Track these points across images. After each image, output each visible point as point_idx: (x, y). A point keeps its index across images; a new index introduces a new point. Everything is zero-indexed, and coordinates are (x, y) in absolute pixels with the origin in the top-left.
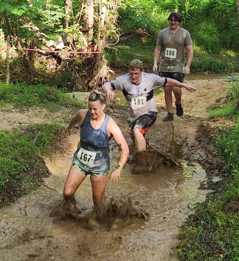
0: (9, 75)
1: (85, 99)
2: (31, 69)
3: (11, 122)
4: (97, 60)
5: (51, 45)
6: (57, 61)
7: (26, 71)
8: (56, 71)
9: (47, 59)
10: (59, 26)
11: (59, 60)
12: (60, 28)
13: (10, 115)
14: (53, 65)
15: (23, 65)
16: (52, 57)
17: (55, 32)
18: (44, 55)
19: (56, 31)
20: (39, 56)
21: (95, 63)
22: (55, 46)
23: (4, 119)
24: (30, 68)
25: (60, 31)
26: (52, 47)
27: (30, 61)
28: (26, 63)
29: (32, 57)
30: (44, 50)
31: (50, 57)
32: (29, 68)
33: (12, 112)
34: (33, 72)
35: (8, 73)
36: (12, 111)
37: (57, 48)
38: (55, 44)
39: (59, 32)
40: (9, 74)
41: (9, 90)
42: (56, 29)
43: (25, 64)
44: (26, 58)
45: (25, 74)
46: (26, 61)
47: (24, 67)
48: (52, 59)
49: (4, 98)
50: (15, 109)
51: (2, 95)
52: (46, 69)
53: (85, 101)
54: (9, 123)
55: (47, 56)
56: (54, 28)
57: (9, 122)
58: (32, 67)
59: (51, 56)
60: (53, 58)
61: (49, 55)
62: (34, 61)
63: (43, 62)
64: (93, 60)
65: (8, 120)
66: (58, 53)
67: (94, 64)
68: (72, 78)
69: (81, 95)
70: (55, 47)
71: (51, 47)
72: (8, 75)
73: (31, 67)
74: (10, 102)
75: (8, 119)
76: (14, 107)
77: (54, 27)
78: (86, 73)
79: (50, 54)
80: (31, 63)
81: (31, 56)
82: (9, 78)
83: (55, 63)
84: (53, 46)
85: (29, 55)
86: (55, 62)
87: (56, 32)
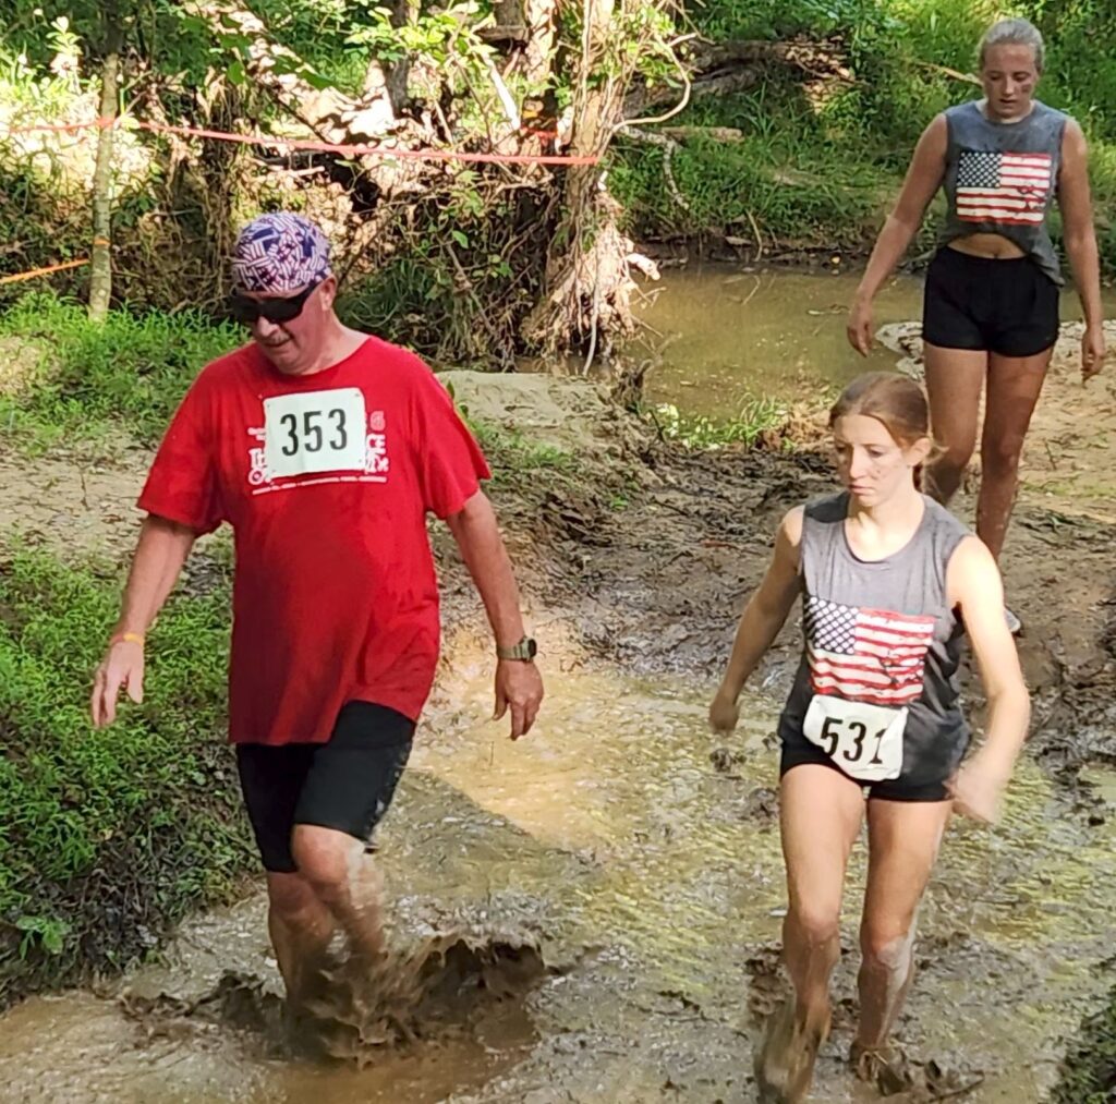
0: (108, 268)
1: (508, 409)
2: (213, 239)
3: (124, 520)
4: (569, 202)
5: (322, 115)
6: (352, 198)
7: (186, 246)
8: (348, 252)
9: (300, 187)
10: (371, 13)
11: (366, 195)
12: (375, 23)
13: (117, 482)
14: (334, 219)
15: (175, 213)
16: (325, 176)
17: (347, 41)
18: (285, 163)
19: (355, 39)
20: (259, 171)
21: (558, 214)
22: (344, 118)
23: (84, 502)
24: (210, 232)
25: (373, 41)
26: (331, 123)
27: (210, 196)
28: (190, 206)
29: (222, 176)
31: (315, 176)
32: (202, 233)
33: (125, 467)
34: (223, 252)
35: (104, 257)
36: (127, 461)
37: (355, 129)
38: (343, 107)
39: (369, 44)
40: (107, 263)
41: (108, 352)
42: (355, 26)
43: (185, 207)
44: (188, 177)
45: (185, 264)
46: (190, 191)
47: (177, 228)
48: (325, 185)
49: (81, 389)
50: (143, 452)
51: (71, 377)
53: (507, 422)
54: (110, 527)
55: (303, 172)
56: (342, 19)
57: (112, 522)
58: (218, 224)
59: (321, 169)
60: (333, 181)
61: (314, 166)
62: (230, 194)
63: (280, 202)
65: (105, 509)
66: (358, 158)
67: (552, 223)
68: (433, 294)
69: (485, 387)
70: (345, 125)
72: (103, 269)
73: (213, 226)
74: (117, 411)
75: (104, 504)
76: (137, 444)
77: (344, 14)
78: (505, 269)
79: (319, 159)
80: (214, 206)
81: (218, 169)
82: (107, 284)
85: (208, 162)
86: (345, 204)
87: (352, 45)
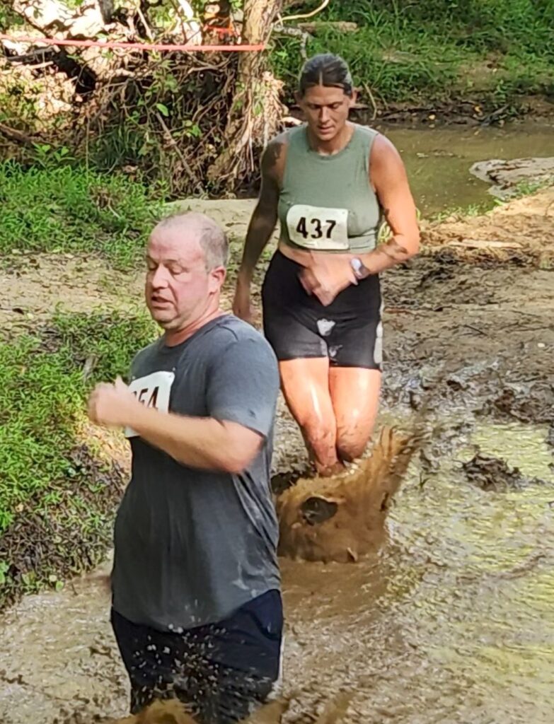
5: (48, 22)
9: (36, 77)
16: (54, 68)
18: (24, 60)
21: (234, 88)
22: (67, 24)
26: (56, 28)
30: (22, 39)
31: (47, 68)
37: (74, 32)
38: (66, 16)
52: (35, 117)
55: (37, 66)
59: (51, 63)
60: (60, 70)
61: (46, 61)
63: (23, 89)
64: (224, 80)
67: (230, 96)
68: (143, 151)
70: (68, 28)
71: (50, 27)
78: (196, 131)
79: (48, 56)
83: (66, 90)
84: (57, 22)
86: (69, 87)
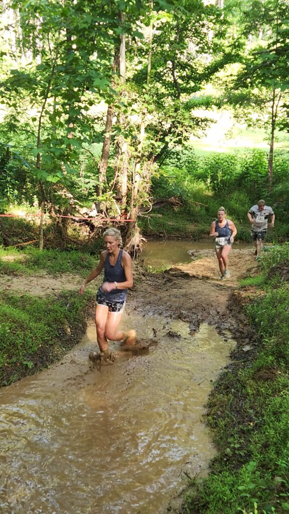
2: (64, 236)
3: (45, 287)
4: (130, 228)
6: (90, 228)
7: (59, 237)
8: (89, 238)
9: (80, 226)
10: (93, 194)
11: (92, 227)
12: (93, 196)
13: (43, 281)
14: (86, 232)
15: (57, 231)
16: (85, 224)
17: (88, 199)
18: (77, 222)
19: (90, 199)
20: (72, 223)
21: (128, 230)
22: (88, 213)
23: (37, 284)
26: (86, 214)
27: (63, 228)
29: (65, 224)
30: (77, 217)
31: (83, 224)
32: (62, 235)
34: (66, 238)
36: (46, 277)
37: (90, 215)
38: (88, 211)
39: (92, 200)
40: (43, 240)
41: (42, 257)
42: (90, 196)
43: (59, 230)
44: (59, 225)
45: (59, 241)
46: (60, 227)
47: (57, 234)
48: (85, 226)
52: (79, 236)
55: (80, 224)
56: (87, 195)
57: (42, 288)
58: (65, 233)
62: (67, 228)
63: (76, 229)
64: (126, 228)
66: (91, 220)
67: (127, 232)
71: (84, 214)
75: (41, 285)
79: (84, 221)
80: (64, 230)
82: (43, 244)
85: (63, 222)
86: (88, 229)
